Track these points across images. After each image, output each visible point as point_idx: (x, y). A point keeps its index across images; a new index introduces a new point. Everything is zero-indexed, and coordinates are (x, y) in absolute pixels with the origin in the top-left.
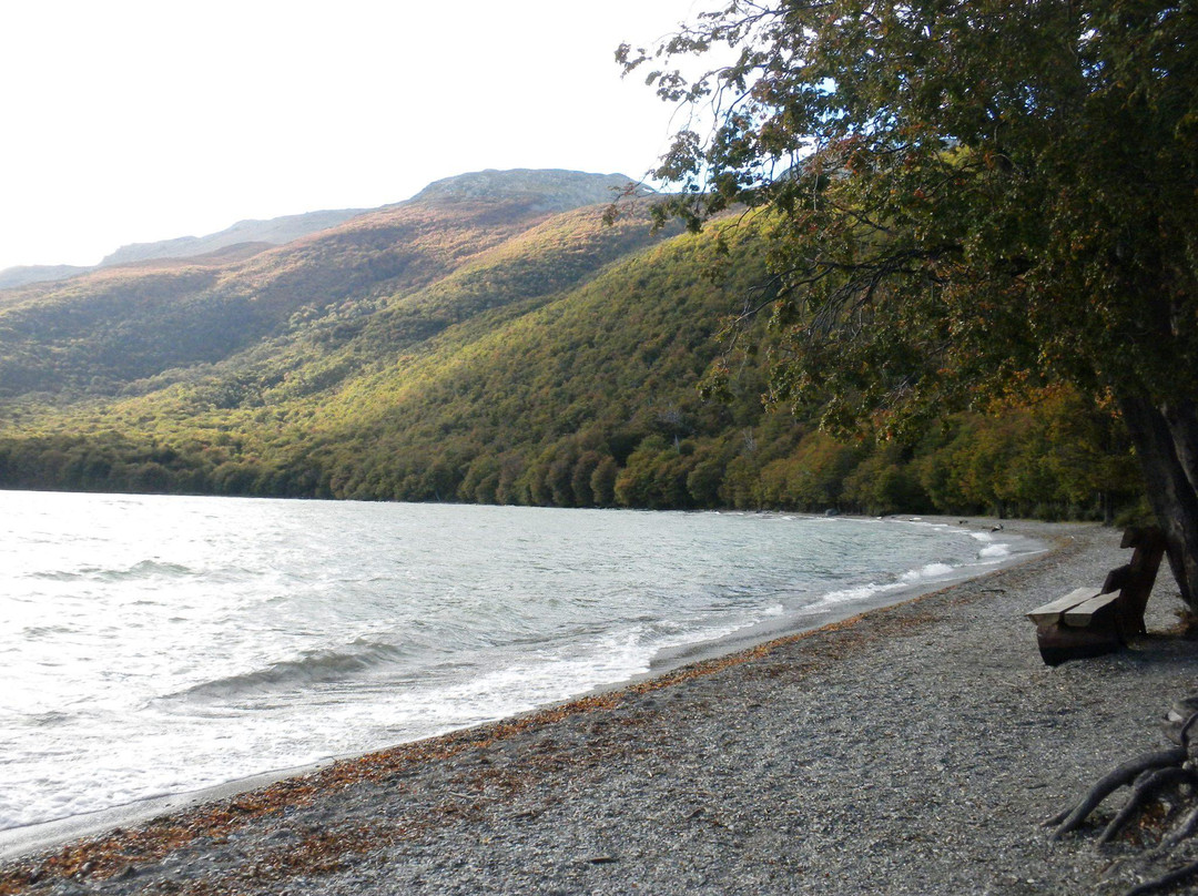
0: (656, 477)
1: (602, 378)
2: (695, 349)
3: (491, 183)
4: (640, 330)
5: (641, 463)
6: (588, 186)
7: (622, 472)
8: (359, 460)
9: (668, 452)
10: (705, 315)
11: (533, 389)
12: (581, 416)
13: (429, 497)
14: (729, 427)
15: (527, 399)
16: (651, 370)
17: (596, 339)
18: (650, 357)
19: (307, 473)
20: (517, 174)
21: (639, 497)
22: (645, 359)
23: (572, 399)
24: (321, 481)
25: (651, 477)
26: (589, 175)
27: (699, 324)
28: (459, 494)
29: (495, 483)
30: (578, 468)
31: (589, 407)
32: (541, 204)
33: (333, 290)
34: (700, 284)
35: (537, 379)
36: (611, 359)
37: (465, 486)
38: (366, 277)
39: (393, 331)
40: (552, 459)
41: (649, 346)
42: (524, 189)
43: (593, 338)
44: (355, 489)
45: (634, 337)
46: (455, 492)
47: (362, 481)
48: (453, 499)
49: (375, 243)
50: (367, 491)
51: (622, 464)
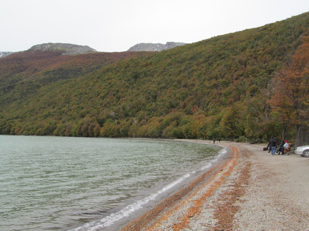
0: (112, 129)
1: (90, 103)
2: (115, 96)
3: (51, 46)
4: (99, 90)
5: (107, 126)
6: (78, 49)
7: (102, 128)
8: (23, 124)
9: (114, 123)
10: (117, 87)
11: (70, 105)
12: (86, 113)
13: (45, 134)
14: (127, 117)
15: (69, 108)
16: (104, 101)
17: (87, 93)
18: (103, 98)
19: (7, 128)
20: (58, 44)
21: (107, 134)
22: (101, 98)
23: (82, 108)
24: (12, 130)
25: (110, 130)
26: (78, 46)
27: (116, 89)
28: (54, 133)
29: (65, 131)
30: (89, 127)
31: (88, 111)
32: (65, 53)
33: (5, 75)
34: (115, 79)
35: (71, 103)
36: (92, 98)
37: (55, 131)
38: (15, 72)
39: (24, 87)
40: (82, 124)
41: (102, 95)
42: (60, 49)
43: (86, 92)
44: (23, 132)
45: (98, 92)
46: (53, 133)
47: (25, 130)
48: (52, 135)
49: (17, 62)
50: (27, 133)
51: (102, 126)
